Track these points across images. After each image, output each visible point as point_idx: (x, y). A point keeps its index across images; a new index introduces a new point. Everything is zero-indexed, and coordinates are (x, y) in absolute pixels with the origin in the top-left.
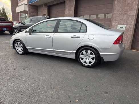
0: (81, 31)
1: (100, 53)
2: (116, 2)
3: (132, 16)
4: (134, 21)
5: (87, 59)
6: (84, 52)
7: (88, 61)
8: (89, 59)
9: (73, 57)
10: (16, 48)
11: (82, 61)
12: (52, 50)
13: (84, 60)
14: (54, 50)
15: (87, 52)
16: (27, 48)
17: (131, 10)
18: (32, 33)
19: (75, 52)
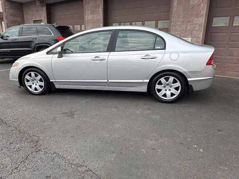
0: (157, 48)
1: (189, 79)
2: (175, 3)
3: (200, 25)
4: (202, 32)
5: (168, 90)
6: (163, 80)
7: (168, 93)
8: (170, 90)
9: (144, 89)
10: (26, 83)
11: (160, 94)
12: (107, 81)
13: (163, 92)
14: (110, 81)
15: (167, 79)
16: (52, 82)
17: (198, 15)
18: (63, 55)
19: (148, 81)
